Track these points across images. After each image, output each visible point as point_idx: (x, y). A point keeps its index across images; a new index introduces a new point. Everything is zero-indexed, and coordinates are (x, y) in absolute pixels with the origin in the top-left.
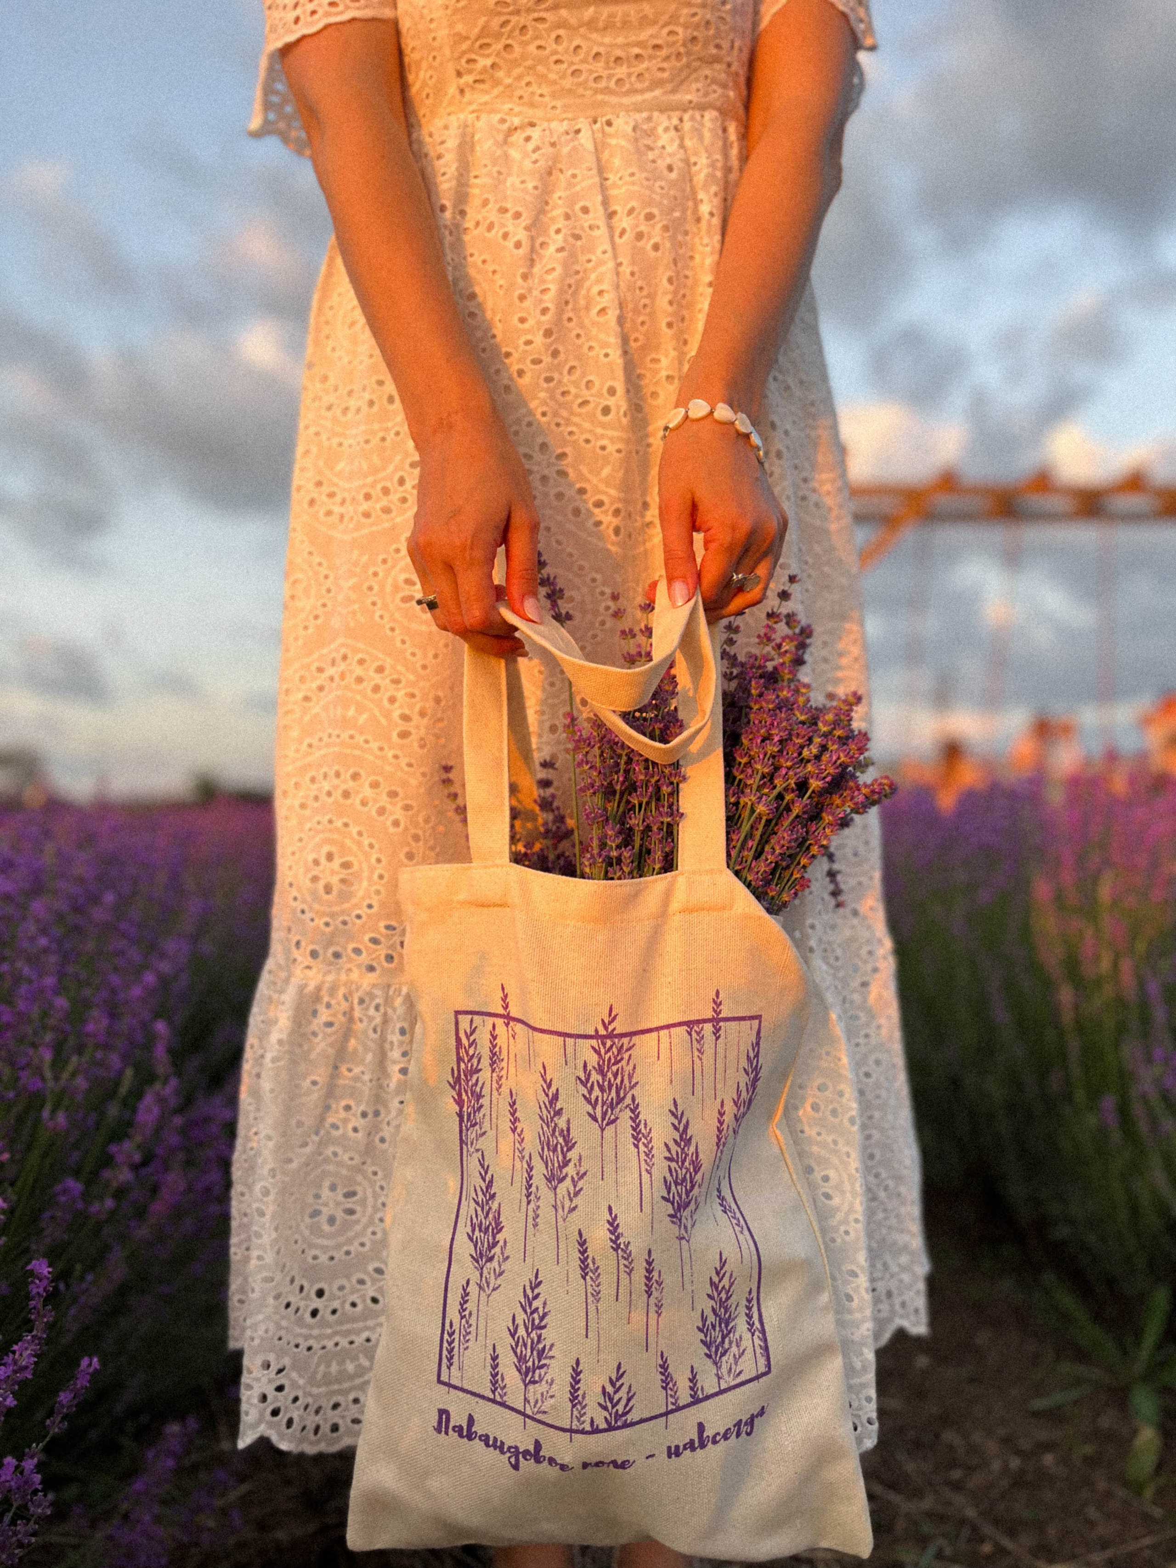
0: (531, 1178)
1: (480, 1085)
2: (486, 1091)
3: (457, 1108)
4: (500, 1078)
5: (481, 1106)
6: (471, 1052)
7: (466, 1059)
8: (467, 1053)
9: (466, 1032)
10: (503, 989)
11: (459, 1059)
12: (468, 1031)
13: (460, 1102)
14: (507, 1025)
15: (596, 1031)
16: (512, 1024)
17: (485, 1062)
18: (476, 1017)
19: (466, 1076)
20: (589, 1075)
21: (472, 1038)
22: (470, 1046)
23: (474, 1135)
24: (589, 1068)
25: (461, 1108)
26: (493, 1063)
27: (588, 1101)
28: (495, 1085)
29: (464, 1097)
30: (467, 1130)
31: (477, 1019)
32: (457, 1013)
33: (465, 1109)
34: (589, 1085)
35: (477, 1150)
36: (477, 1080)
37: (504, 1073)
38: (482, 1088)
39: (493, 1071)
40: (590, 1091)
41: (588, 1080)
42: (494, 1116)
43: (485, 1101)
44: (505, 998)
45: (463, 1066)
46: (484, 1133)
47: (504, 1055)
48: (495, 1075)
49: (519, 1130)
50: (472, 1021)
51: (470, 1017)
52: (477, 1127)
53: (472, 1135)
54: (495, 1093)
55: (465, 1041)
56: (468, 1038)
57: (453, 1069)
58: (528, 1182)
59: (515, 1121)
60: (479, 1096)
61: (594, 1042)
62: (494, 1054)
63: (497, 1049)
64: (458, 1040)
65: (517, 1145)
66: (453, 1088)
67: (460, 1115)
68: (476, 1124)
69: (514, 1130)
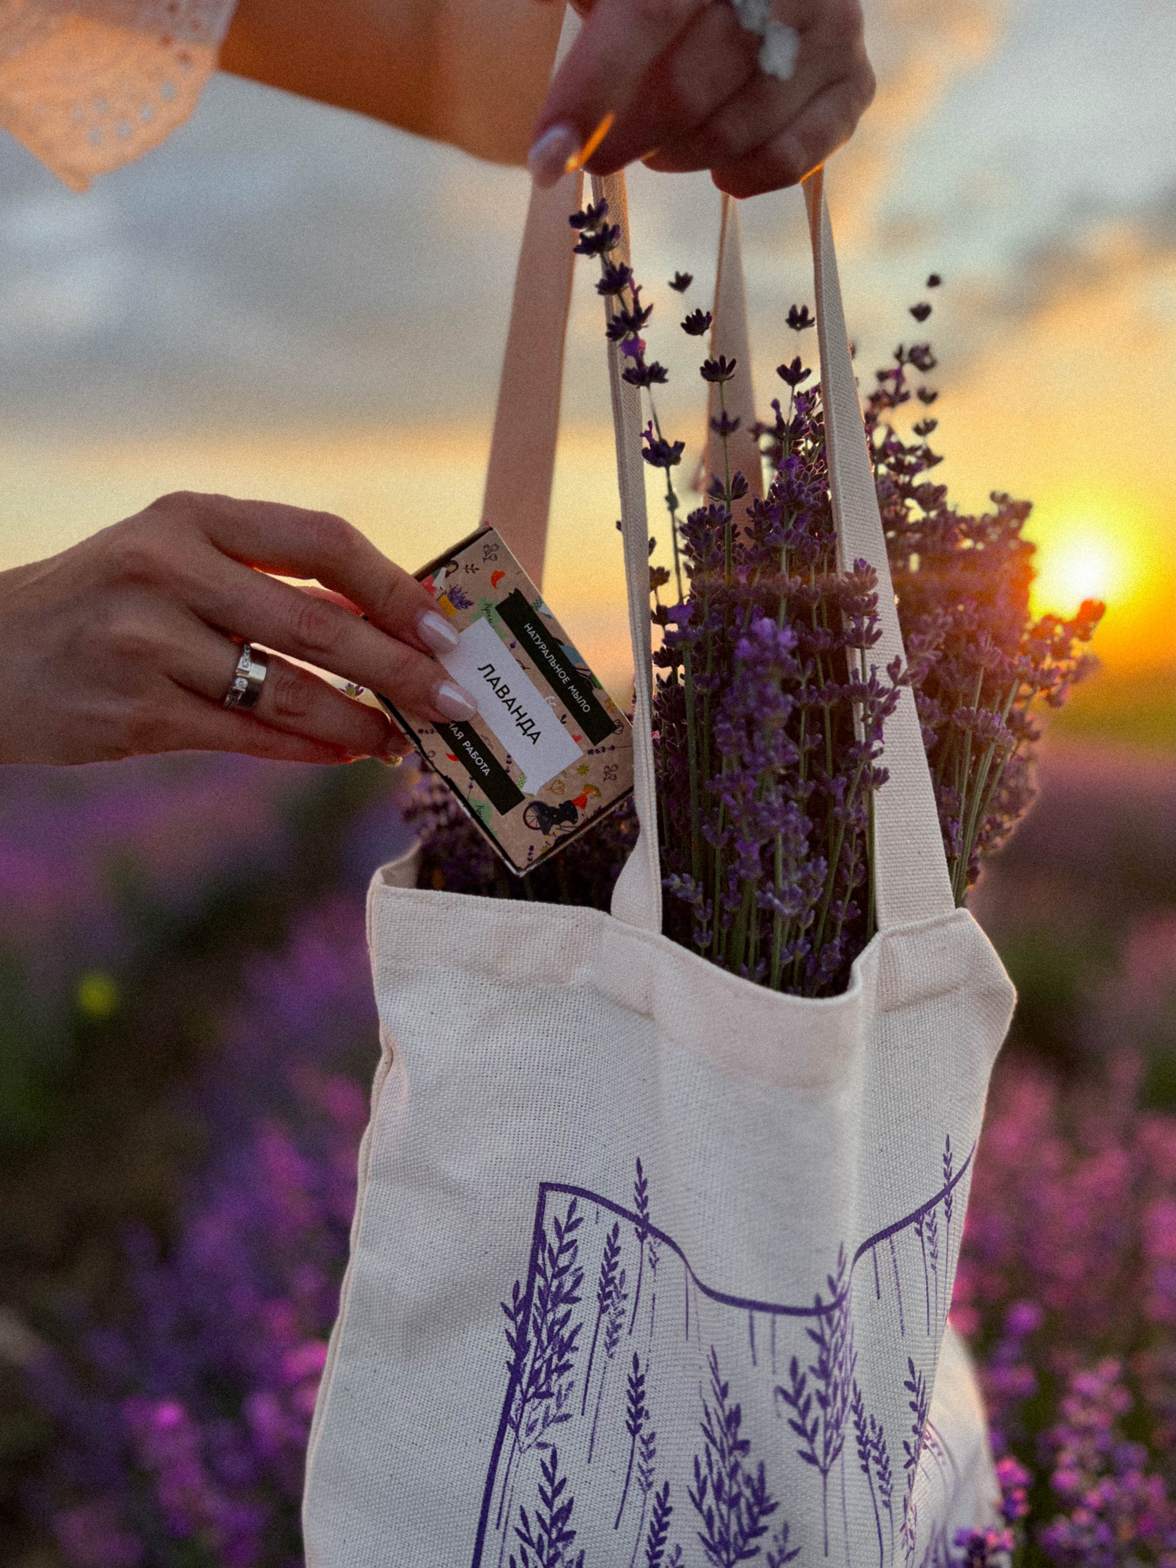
0: (664, 1527)
1: (571, 1325)
2: (582, 1341)
3: (512, 1356)
4: (617, 1327)
5: (567, 1367)
6: (563, 1260)
7: (549, 1272)
8: (554, 1262)
9: (556, 1222)
10: (639, 1169)
11: (535, 1268)
12: (563, 1221)
13: (520, 1346)
14: (642, 1237)
15: (818, 1300)
16: (650, 1238)
17: (589, 1289)
18: (582, 1202)
19: (544, 1304)
20: (803, 1381)
21: (568, 1237)
22: (563, 1249)
23: (540, 1413)
24: (802, 1369)
25: (520, 1356)
26: (604, 1296)
27: (800, 1430)
28: (602, 1337)
29: (531, 1336)
30: (525, 1400)
31: (585, 1207)
32: (545, 1187)
33: (528, 1359)
34: (801, 1402)
35: (542, 1446)
36: (568, 1315)
37: (625, 1320)
38: (574, 1333)
39: (603, 1310)
40: (804, 1412)
41: (799, 1392)
42: (593, 1391)
43: (577, 1359)
44: (641, 1187)
45: (539, 1281)
46: (566, 1417)
47: (629, 1288)
48: (605, 1318)
49: (645, 1432)
50: (573, 1207)
51: (570, 1197)
52: (552, 1402)
53: (535, 1411)
54: (600, 1349)
55: (552, 1238)
56: (560, 1236)
57: (517, 1285)
58: (655, 1533)
59: (637, 1414)
60: (566, 1346)
61: (812, 1322)
62: (610, 1281)
63: (616, 1273)
64: (539, 1236)
65: (638, 1458)
66: (512, 1317)
67: (515, 1370)
68: (548, 1394)
69: (634, 1431)
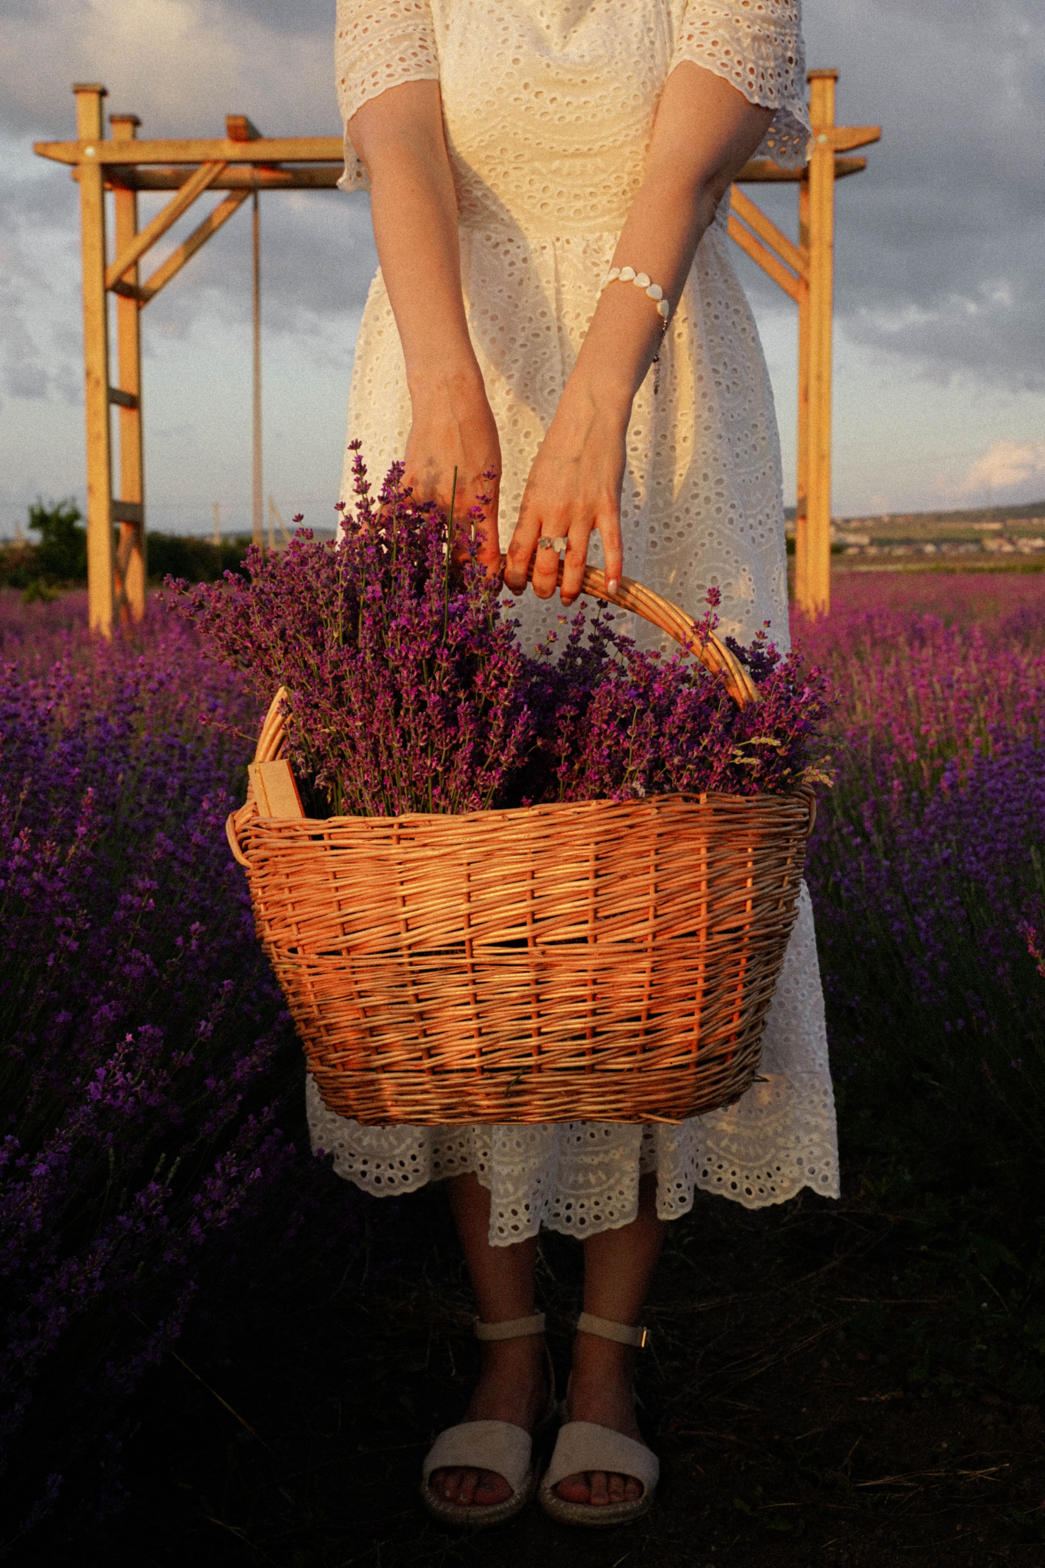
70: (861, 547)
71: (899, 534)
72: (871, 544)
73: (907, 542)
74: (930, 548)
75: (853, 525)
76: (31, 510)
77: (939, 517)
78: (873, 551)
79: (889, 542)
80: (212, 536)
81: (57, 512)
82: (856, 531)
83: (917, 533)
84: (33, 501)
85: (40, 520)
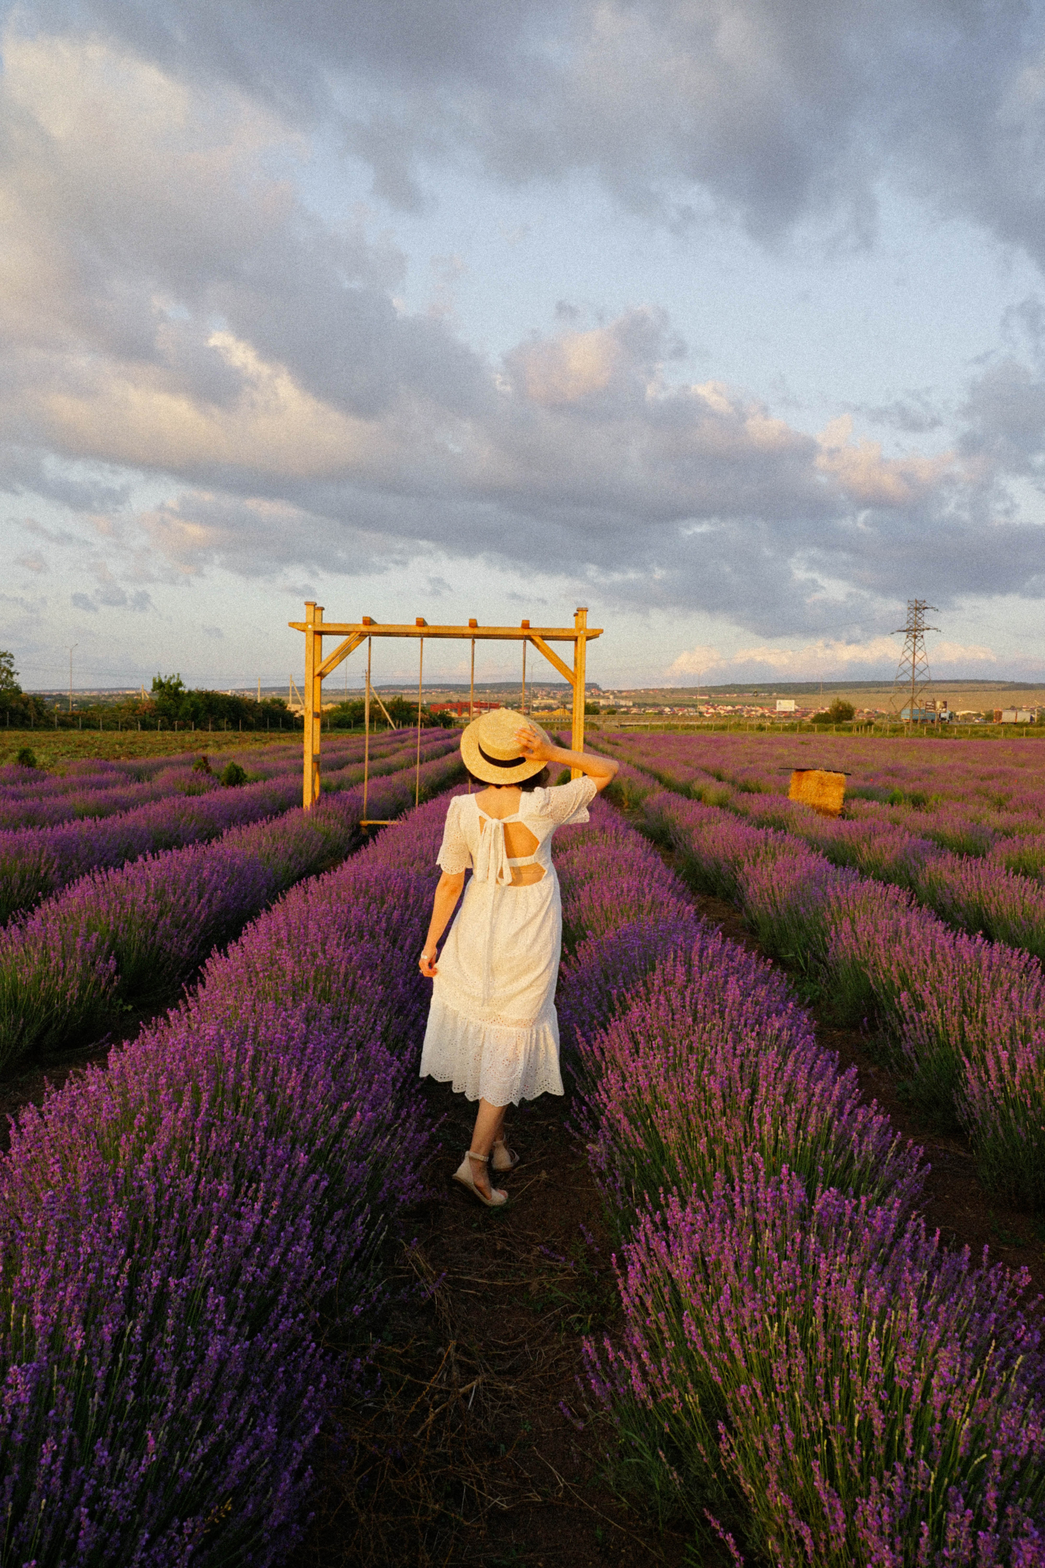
70: (628, 707)
71: (650, 701)
72: (634, 705)
73: (655, 705)
74: (667, 710)
75: (624, 694)
76: (154, 680)
77: (673, 691)
78: (634, 711)
79: (645, 705)
80: (255, 690)
81: (169, 682)
82: (626, 698)
83: (659, 700)
84: (156, 675)
85: (159, 686)
